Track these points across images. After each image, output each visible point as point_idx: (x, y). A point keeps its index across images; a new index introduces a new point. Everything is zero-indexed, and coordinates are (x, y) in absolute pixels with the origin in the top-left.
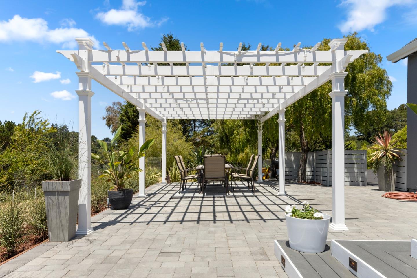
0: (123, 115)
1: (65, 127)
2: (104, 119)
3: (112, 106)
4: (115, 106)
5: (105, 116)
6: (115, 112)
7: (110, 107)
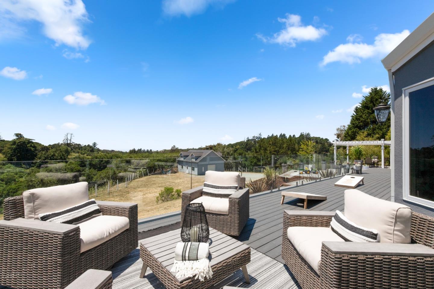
0: (346, 134)
1: (308, 134)
2: (335, 135)
3: (340, 128)
4: (342, 128)
5: (336, 133)
6: (341, 131)
7: (339, 128)
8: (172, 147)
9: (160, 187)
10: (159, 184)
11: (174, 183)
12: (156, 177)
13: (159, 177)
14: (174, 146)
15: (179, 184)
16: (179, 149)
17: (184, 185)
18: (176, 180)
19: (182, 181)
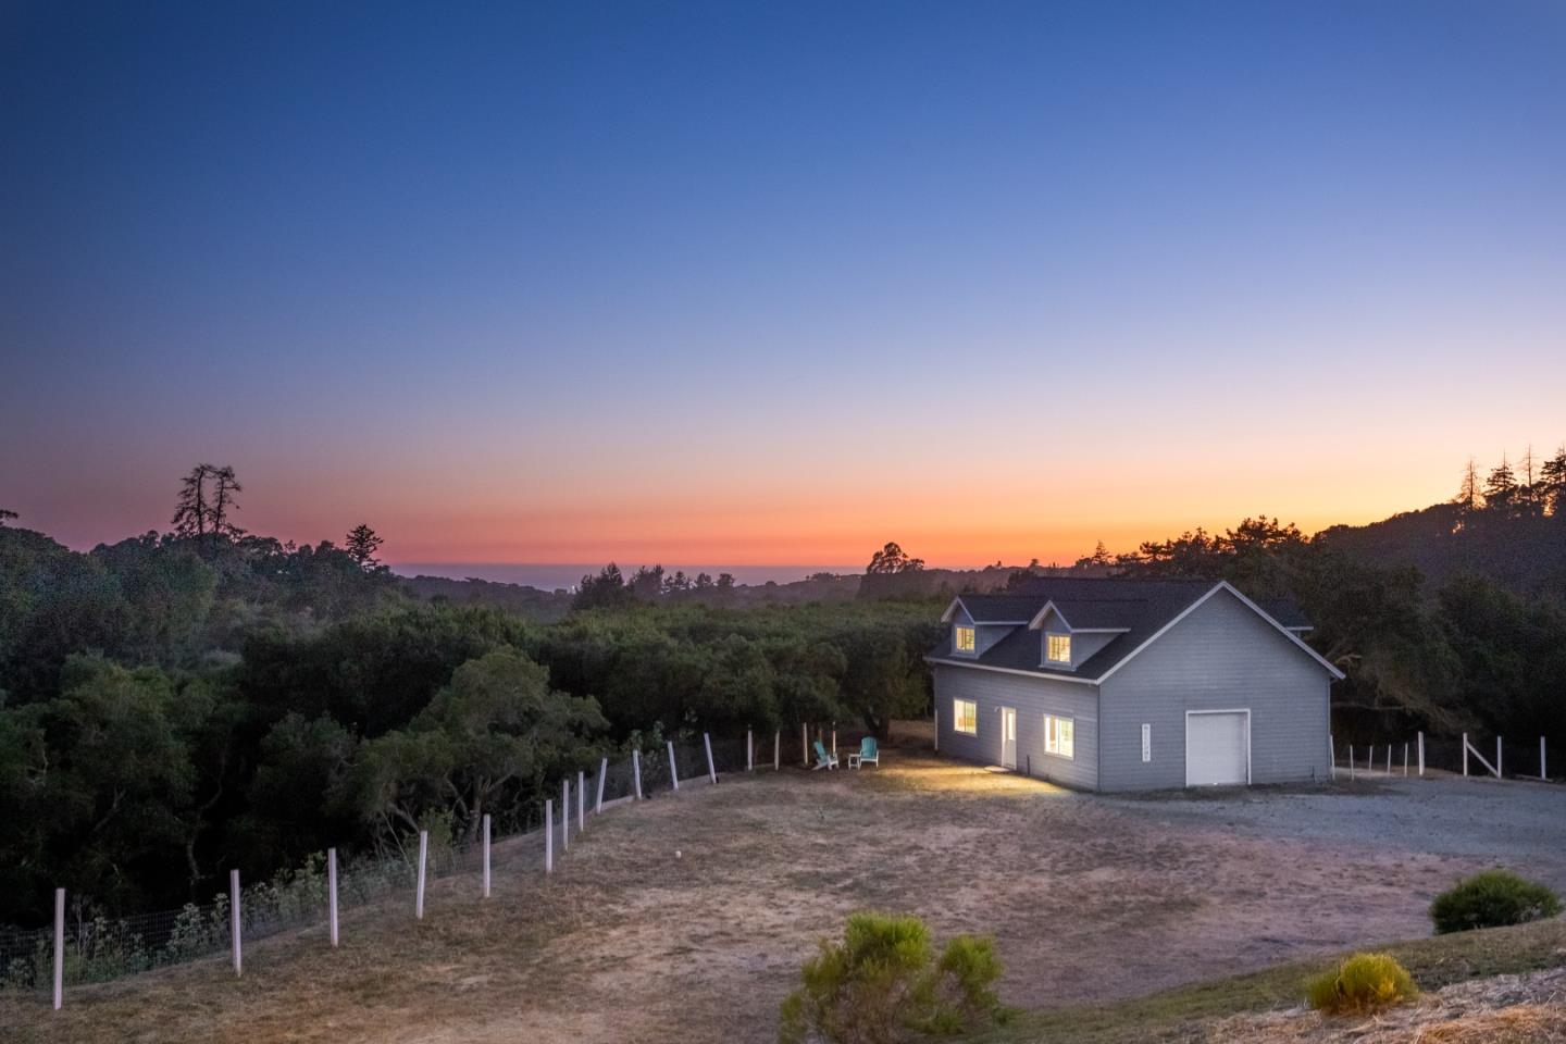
8: (877, 555)
9: (800, 882)
10: (793, 854)
11: (909, 860)
12: (763, 799)
13: (788, 798)
14: (892, 549)
15: (952, 869)
16: (927, 566)
17: (1000, 876)
18: (924, 829)
19: (980, 840)
